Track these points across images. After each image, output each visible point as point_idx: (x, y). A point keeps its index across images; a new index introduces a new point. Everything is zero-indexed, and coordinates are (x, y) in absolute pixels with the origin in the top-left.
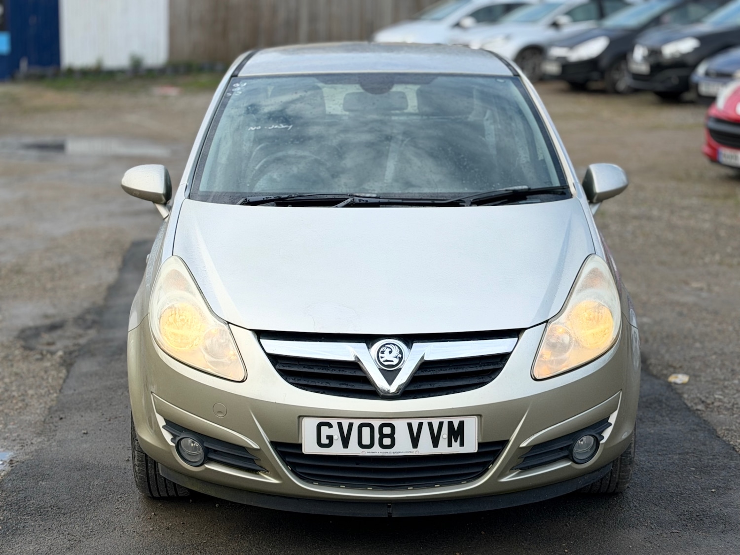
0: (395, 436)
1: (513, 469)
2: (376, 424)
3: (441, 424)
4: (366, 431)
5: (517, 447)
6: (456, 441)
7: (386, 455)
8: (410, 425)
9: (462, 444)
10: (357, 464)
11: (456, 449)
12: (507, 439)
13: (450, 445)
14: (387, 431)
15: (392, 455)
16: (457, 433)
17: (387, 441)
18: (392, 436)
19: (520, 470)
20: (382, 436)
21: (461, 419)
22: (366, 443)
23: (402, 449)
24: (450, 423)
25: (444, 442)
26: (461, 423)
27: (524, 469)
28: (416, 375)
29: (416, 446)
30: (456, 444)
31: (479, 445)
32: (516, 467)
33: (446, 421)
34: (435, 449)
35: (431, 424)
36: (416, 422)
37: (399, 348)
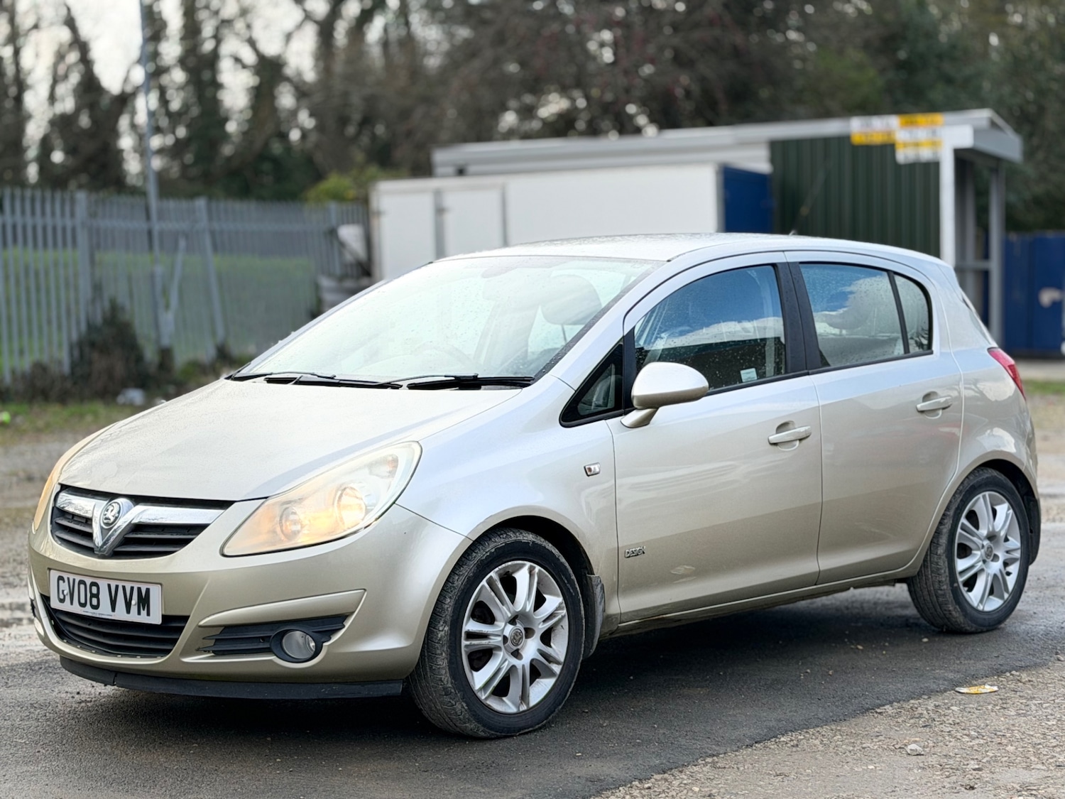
0: (100, 596)
1: (200, 651)
2: (88, 581)
3: (132, 588)
4: (82, 587)
5: (196, 624)
6: (144, 610)
7: (94, 615)
8: (109, 586)
9: (148, 614)
10: (89, 625)
11: (143, 618)
12: (187, 615)
13: (139, 613)
14: (94, 590)
15: (98, 616)
16: (144, 601)
17: (95, 601)
18: (97, 596)
19: (213, 654)
20: (92, 596)
21: (148, 587)
22: (83, 601)
23: (104, 611)
24: (139, 589)
25: (134, 609)
26: (148, 590)
27: (218, 653)
28: (127, 536)
29: (113, 609)
30: (144, 613)
31: (164, 617)
32: (205, 649)
33: (136, 586)
34: (128, 615)
35: (124, 588)
36: (113, 584)
37: (120, 507)
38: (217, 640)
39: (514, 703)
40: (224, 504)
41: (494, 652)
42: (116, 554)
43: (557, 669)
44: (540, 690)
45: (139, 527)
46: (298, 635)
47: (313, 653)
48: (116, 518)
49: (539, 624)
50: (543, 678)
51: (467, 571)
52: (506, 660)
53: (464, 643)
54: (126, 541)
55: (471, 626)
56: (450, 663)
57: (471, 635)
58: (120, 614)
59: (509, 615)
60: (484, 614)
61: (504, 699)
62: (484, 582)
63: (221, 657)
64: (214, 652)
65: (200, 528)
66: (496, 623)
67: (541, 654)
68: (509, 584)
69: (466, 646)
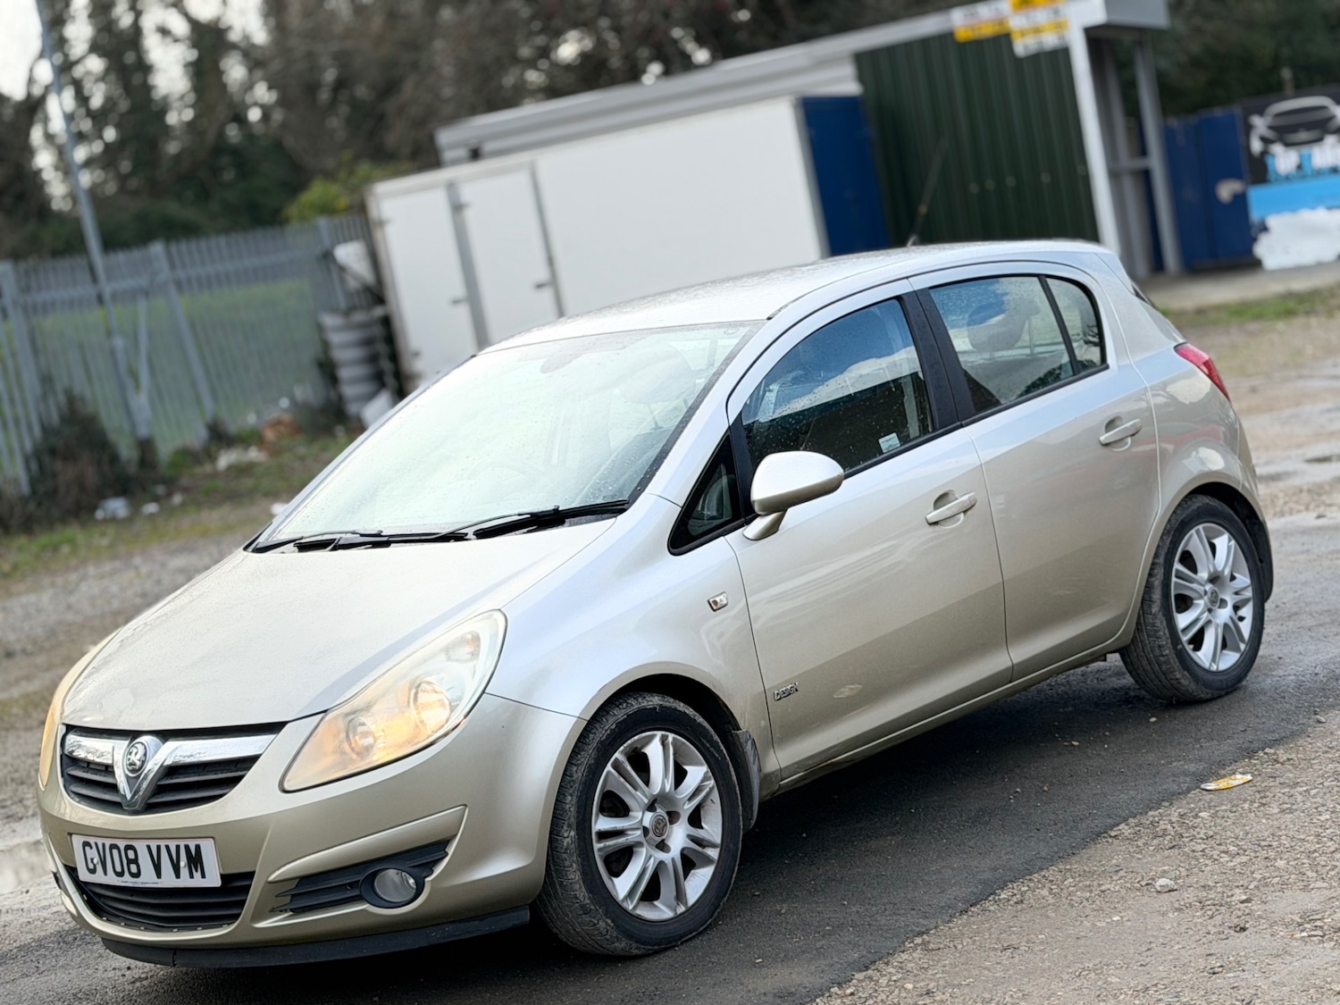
0: (139, 862)
1: (274, 911)
2: (122, 844)
3: (178, 847)
4: (115, 852)
5: (264, 881)
6: (197, 870)
7: (136, 885)
8: (149, 847)
9: (203, 876)
11: (197, 882)
12: (252, 870)
13: (192, 876)
14: (131, 854)
15: (141, 886)
16: (196, 861)
17: (134, 868)
18: (135, 861)
19: (291, 913)
20: (130, 862)
21: (197, 843)
22: (118, 869)
23: (148, 879)
24: (187, 847)
25: (184, 872)
26: (198, 847)
27: (298, 911)
28: (160, 783)
29: (159, 875)
30: (197, 875)
31: (223, 877)
32: (281, 908)
33: (182, 844)
34: (178, 880)
35: (167, 847)
36: (154, 845)
37: (145, 748)
38: (293, 896)
39: (669, 907)
40: (274, 728)
41: (635, 849)
42: (150, 808)
43: (713, 853)
44: (698, 883)
45: (173, 770)
46: (392, 874)
47: (414, 891)
48: (143, 762)
49: (684, 804)
50: (699, 867)
51: (586, 758)
52: (650, 857)
53: (597, 846)
54: (159, 789)
55: (602, 823)
56: (584, 874)
57: (603, 835)
58: (168, 880)
59: (646, 801)
60: (616, 806)
61: (656, 903)
62: (609, 768)
63: (302, 915)
64: (291, 910)
65: (248, 762)
66: (631, 813)
67: (692, 840)
68: (640, 763)
69: (600, 850)
